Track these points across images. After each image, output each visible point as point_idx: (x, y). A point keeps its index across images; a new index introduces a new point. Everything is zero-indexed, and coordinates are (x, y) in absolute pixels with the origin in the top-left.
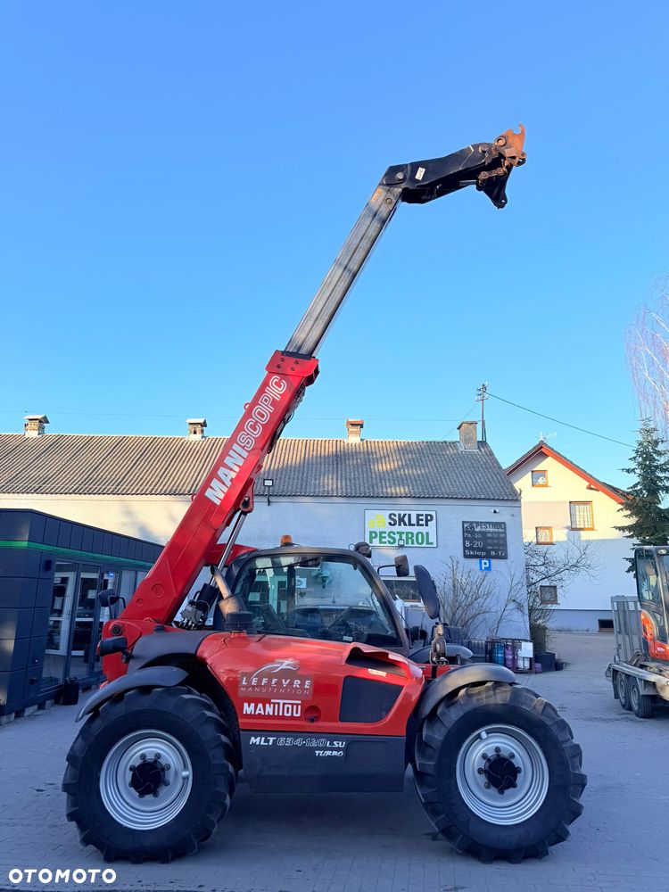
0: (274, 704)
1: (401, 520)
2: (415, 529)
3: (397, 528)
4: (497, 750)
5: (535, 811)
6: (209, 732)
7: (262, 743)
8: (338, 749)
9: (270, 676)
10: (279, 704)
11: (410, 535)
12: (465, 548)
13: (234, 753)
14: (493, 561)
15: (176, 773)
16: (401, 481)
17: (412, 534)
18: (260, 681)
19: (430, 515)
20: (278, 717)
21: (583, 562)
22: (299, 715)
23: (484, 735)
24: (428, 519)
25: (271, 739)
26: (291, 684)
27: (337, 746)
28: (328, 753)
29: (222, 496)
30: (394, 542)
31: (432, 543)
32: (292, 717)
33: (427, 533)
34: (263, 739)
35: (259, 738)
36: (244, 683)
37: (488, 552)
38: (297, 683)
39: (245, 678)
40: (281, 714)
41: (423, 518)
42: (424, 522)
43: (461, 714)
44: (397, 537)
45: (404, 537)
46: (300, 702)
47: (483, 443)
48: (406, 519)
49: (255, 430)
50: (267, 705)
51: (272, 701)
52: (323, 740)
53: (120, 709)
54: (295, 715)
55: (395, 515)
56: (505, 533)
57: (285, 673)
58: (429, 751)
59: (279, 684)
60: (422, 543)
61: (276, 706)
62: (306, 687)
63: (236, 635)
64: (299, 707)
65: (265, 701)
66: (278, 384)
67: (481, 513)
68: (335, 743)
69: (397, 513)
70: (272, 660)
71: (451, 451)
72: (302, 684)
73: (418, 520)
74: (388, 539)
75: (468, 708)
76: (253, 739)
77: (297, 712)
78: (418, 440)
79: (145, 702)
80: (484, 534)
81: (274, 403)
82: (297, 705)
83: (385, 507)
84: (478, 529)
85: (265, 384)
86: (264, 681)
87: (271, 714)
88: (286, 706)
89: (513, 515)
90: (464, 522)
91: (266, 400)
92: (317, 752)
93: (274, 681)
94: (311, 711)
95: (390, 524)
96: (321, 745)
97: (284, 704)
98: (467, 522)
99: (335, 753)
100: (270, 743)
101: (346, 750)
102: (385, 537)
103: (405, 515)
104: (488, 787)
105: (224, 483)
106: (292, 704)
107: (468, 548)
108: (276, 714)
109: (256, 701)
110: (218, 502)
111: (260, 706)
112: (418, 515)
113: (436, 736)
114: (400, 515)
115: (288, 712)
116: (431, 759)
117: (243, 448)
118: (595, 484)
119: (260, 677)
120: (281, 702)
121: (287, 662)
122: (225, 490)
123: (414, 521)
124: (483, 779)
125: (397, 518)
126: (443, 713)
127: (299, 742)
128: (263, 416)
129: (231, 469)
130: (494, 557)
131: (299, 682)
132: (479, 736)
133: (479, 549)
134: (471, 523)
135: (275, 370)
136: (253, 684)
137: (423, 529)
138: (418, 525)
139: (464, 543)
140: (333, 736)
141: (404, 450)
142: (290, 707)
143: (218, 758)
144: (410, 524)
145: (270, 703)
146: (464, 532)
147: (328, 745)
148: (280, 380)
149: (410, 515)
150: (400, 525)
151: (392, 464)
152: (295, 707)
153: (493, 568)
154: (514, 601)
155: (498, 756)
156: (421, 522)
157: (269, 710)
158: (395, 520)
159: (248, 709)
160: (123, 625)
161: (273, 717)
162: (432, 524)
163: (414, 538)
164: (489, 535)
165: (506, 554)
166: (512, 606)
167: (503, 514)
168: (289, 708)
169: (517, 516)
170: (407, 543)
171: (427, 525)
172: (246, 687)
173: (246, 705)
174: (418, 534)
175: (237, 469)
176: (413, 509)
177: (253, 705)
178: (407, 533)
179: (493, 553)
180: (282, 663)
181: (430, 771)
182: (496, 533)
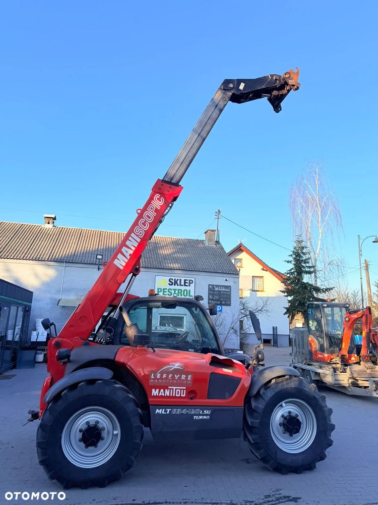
0: (170, 389)
1: (176, 282)
2: (183, 288)
3: (173, 287)
4: (290, 412)
5: (310, 445)
6: (131, 407)
7: (163, 413)
8: (206, 415)
9: (168, 372)
10: (173, 389)
11: (180, 291)
12: (209, 299)
13: (147, 419)
14: (223, 307)
15: (108, 432)
16: (176, 260)
17: (181, 290)
18: (162, 376)
19: (192, 281)
20: (173, 397)
21: (265, 308)
22: (184, 395)
23: (284, 405)
24: (191, 282)
25: (168, 410)
26: (180, 377)
27: (206, 413)
28: (201, 417)
29: (124, 264)
30: (171, 295)
31: (191, 296)
32: (180, 397)
33: (190, 291)
34: (164, 410)
35: (161, 410)
36: (152, 377)
37: (221, 301)
38: (183, 377)
39: (153, 374)
40: (174, 395)
41: (188, 282)
42: (188, 284)
43: (273, 393)
44: (173, 292)
45: (177, 292)
46: (185, 388)
47: (218, 242)
48: (178, 282)
49: (145, 226)
50: (166, 390)
51: (169, 387)
52: (198, 410)
53: (75, 394)
54: (182, 395)
55: (172, 280)
56: (230, 291)
57: (176, 371)
58: (255, 414)
59: (173, 377)
60: (187, 295)
61: (172, 390)
62: (189, 379)
63: (141, 348)
64: (185, 391)
65: (165, 388)
66: (159, 199)
67: (219, 280)
68: (205, 411)
69: (173, 278)
70: (168, 364)
71: (201, 245)
72: (187, 378)
73: (185, 283)
74: (168, 293)
75: (276, 390)
76: (157, 410)
77: (183, 394)
78: (183, 238)
79: (91, 390)
80: (219, 292)
81: (156, 210)
82: (184, 390)
83: (167, 274)
84: (216, 289)
85: (151, 198)
86: (164, 376)
87: (168, 395)
88: (177, 391)
89: (235, 282)
90: (209, 285)
91: (152, 208)
92: (195, 417)
93: (170, 376)
94: (191, 393)
95: (169, 284)
96: (197, 413)
97: (176, 389)
98: (211, 285)
99: (205, 417)
100: (168, 413)
101: (210, 415)
102: (166, 292)
103: (178, 280)
104: (285, 433)
105: (125, 257)
106: (181, 389)
107: (211, 300)
108: (171, 395)
109: (160, 388)
110: (122, 268)
111: (162, 390)
112: (185, 280)
113: (260, 406)
114: (175, 279)
115: (178, 394)
116: (257, 419)
117: (137, 236)
118: (266, 268)
119: (162, 374)
120: (174, 388)
121: (177, 364)
122: (126, 261)
123: (183, 283)
124: (281, 429)
125: (173, 281)
126: (264, 393)
127: (184, 411)
128: (150, 218)
129: (130, 249)
130: (224, 305)
131: (185, 376)
132: (281, 406)
133: (216, 300)
134: (213, 286)
135: (158, 190)
136: (158, 377)
137: (187, 288)
138: (185, 285)
139: (209, 297)
140: (203, 407)
141: (176, 243)
142: (179, 390)
143: (136, 422)
144: (181, 285)
145: (168, 389)
146: (209, 290)
147: (201, 413)
148: (160, 197)
149: (180, 280)
150: (175, 285)
151: (170, 250)
152: (182, 391)
153: (223, 311)
154: (233, 328)
155: (290, 416)
156: (186, 284)
157: (167, 393)
158: (172, 283)
159: (155, 392)
160: (62, 341)
161: (169, 397)
162: (192, 286)
163: (182, 293)
164: (221, 293)
165: (230, 303)
166: (232, 331)
167: (230, 281)
168: (179, 392)
169: (237, 283)
170: (178, 295)
171: (189, 286)
172: (154, 379)
173: (153, 390)
174: (184, 290)
175: (134, 249)
176: (182, 277)
177: (157, 390)
178: (179, 290)
179: (223, 302)
180: (174, 365)
181: (257, 425)
182: (225, 291)
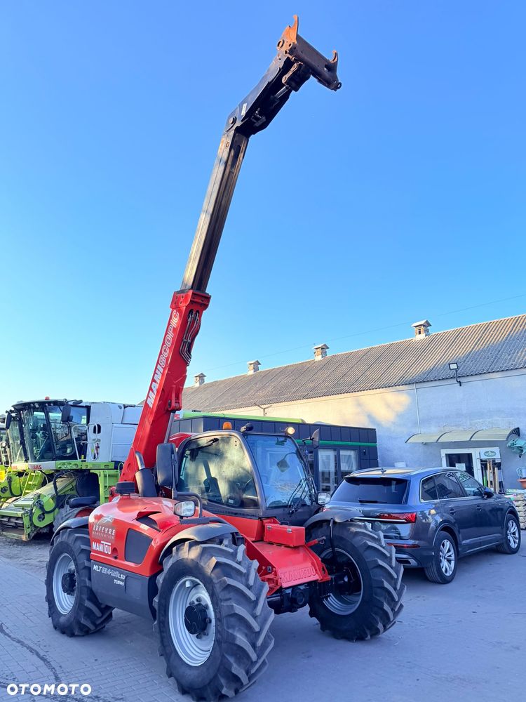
4: (199, 600)
7: (97, 570)
8: (122, 580)
9: (102, 526)
10: (104, 544)
13: (89, 573)
20: (103, 553)
26: (108, 531)
27: (122, 578)
28: (119, 582)
29: (153, 402)
32: (107, 554)
34: (98, 567)
35: (96, 566)
36: (94, 528)
39: (94, 525)
40: (104, 551)
43: (171, 564)
46: (110, 544)
49: (166, 352)
52: (118, 572)
54: (109, 553)
57: (107, 524)
59: (104, 531)
62: (113, 534)
65: (98, 541)
66: (176, 316)
68: (121, 575)
75: (175, 560)
76: (94, 566)
77: (110, 551)
82: (110, 546)
86: (100, 529)
91: (171, 330)
92: (115, 581)
93: (103, 529)
94: (114, 550)
96: (117, 576)
99: (121, 583)
100: (100, 571)
101: (125, 581)
105: (154, 393)
106: (108, 545)
108: (102, 551)
109: (96, 541)
111: (98, 544)
113: (160, 581)
115: (106, 550)
119: (99, 525)
122: (154, 398)
126: (165, 563)
127: (109, 572)
129: (157, 383)
131: (111, 530)
132: (184, 585)
135: (174, 306)
136: (96, 529)
140: (121, 569)
142: (107, 547)
145: (101, 543)
147: (119, 577)
148: (176, 313)
155: (199, 605)
157: (100, 547)
159: (94, 546)
161: (101, 553)
172: (95, 531)
173: (94, 543)
175: (159, 382)
180: (109, 516)
